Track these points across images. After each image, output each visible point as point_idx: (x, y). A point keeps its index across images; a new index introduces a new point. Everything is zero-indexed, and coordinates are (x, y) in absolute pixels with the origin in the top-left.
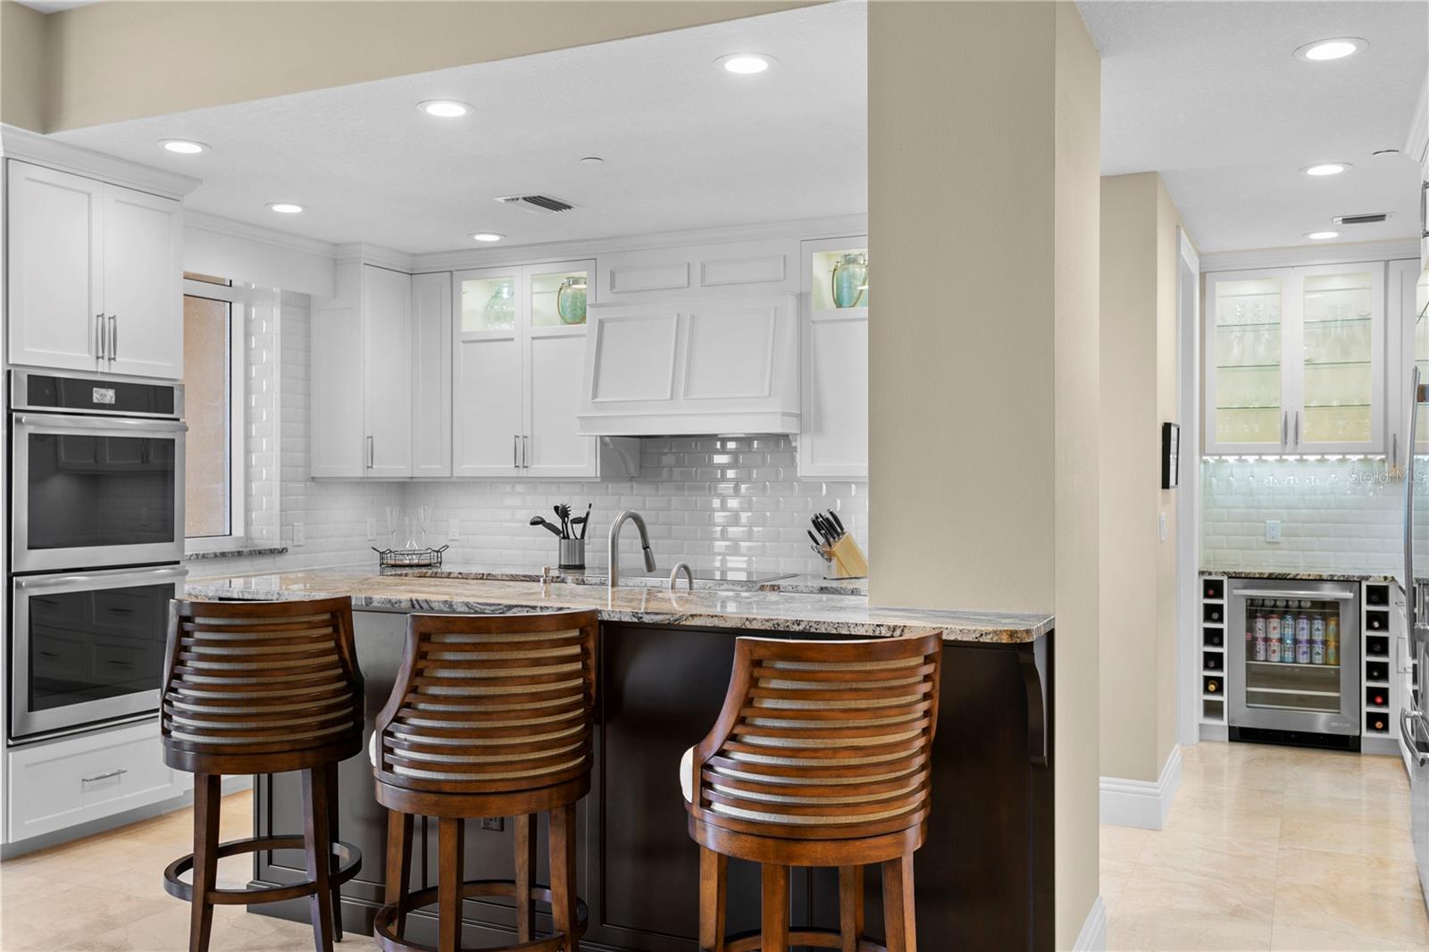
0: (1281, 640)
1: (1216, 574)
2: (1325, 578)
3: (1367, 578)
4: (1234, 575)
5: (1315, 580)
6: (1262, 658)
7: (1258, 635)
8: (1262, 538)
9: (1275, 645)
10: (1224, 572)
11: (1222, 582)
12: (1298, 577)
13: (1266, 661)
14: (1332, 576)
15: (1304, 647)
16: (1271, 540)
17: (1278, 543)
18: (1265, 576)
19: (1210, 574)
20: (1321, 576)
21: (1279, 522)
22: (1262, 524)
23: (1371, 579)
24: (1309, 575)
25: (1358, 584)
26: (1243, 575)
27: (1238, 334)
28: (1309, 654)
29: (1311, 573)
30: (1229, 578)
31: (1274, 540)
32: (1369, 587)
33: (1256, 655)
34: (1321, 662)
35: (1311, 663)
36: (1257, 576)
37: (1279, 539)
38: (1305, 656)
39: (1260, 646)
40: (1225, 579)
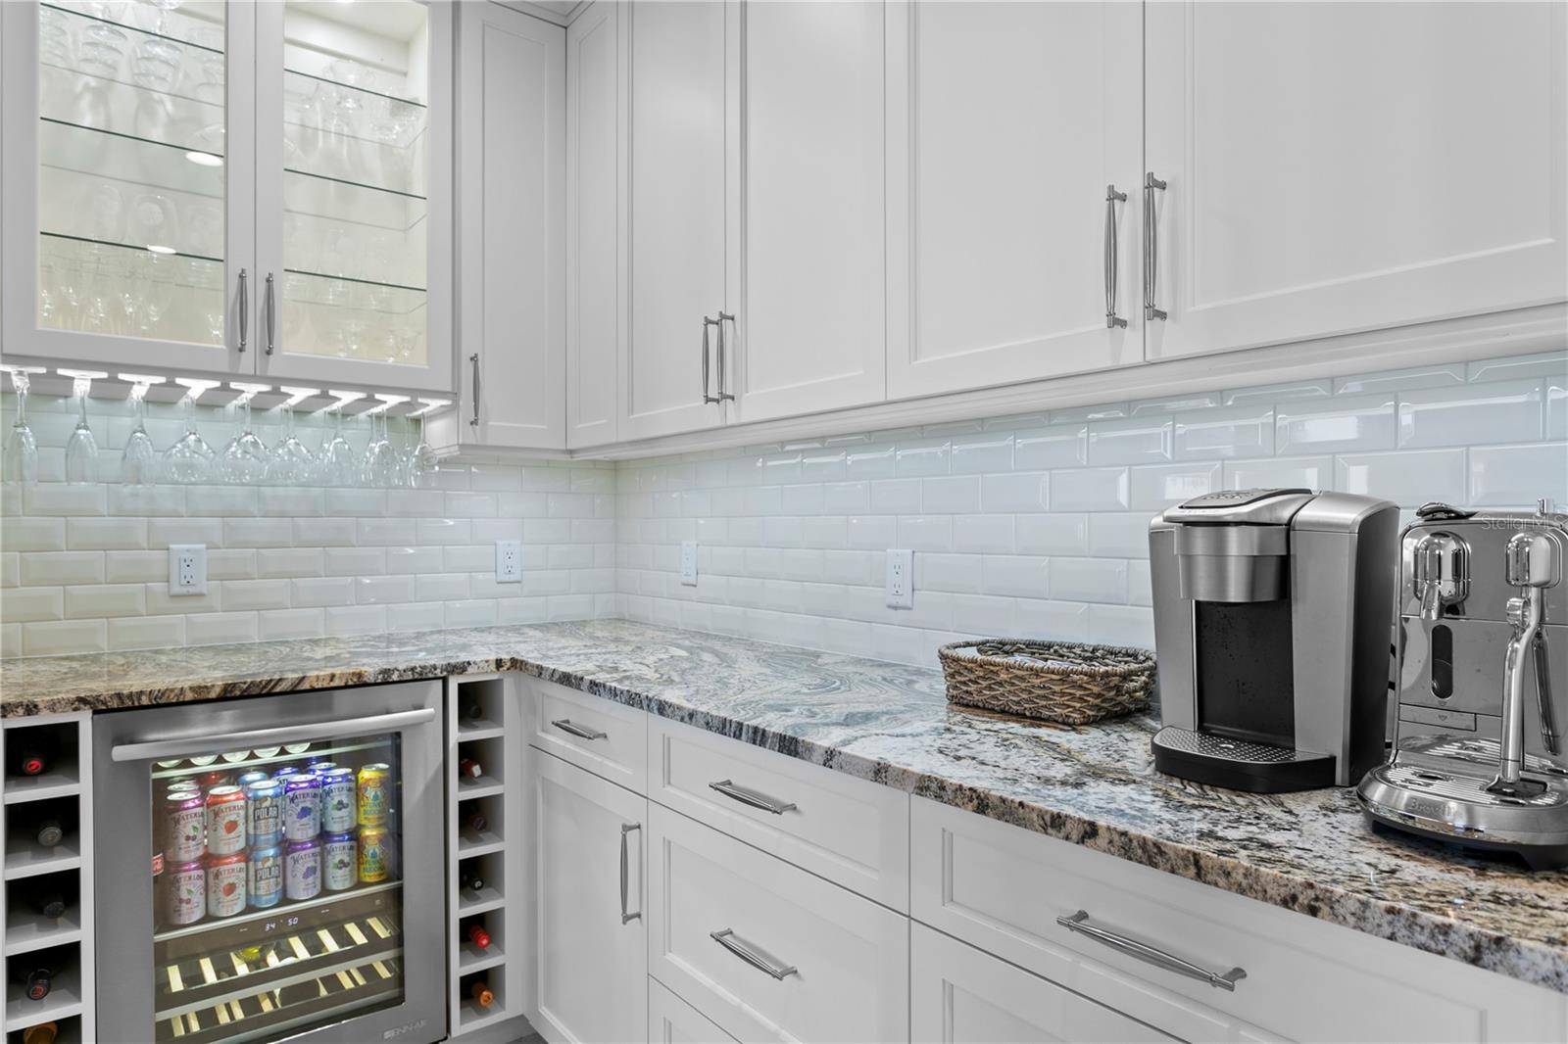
0: (248, 854)
1: (53, 707)
2: (372, 680)
3: (461, 668)
4: (115, 704)
5: (346, 687)
6: (198, 914)
7: (184, 856)
8: (159, 587)
9: (232, 871)
10: (83, 701)
11: (74, 726)
12: (306, 686)
13: (208, 918)
14: (386, 672)
15: (306, 859)
16: (184, 590)
17: (201, 595)
18: (213, 695)
19: (31, 709)
20: (360, 675)
21: (204, 546)
22: (161, 554)
23: (470, 670)
24: (333, 677)
25: (439, 683)
26: (145, 701)
27: (93, 82)
28: (318, 873)
29: (337, 671)
30: (96, 712)
31: (192, 590)
32: (463, 688)
33: (178, 911)
34: (348, 885)
35: (325, 891)
36: (189, 696)
37: (204, 586)
38: (310, 880)
39: (190, 885)
40: (85, 721)
